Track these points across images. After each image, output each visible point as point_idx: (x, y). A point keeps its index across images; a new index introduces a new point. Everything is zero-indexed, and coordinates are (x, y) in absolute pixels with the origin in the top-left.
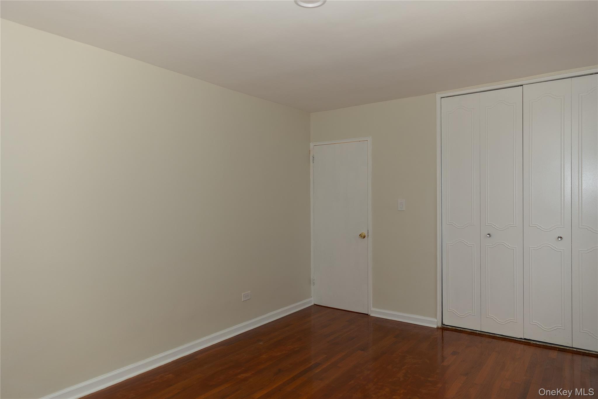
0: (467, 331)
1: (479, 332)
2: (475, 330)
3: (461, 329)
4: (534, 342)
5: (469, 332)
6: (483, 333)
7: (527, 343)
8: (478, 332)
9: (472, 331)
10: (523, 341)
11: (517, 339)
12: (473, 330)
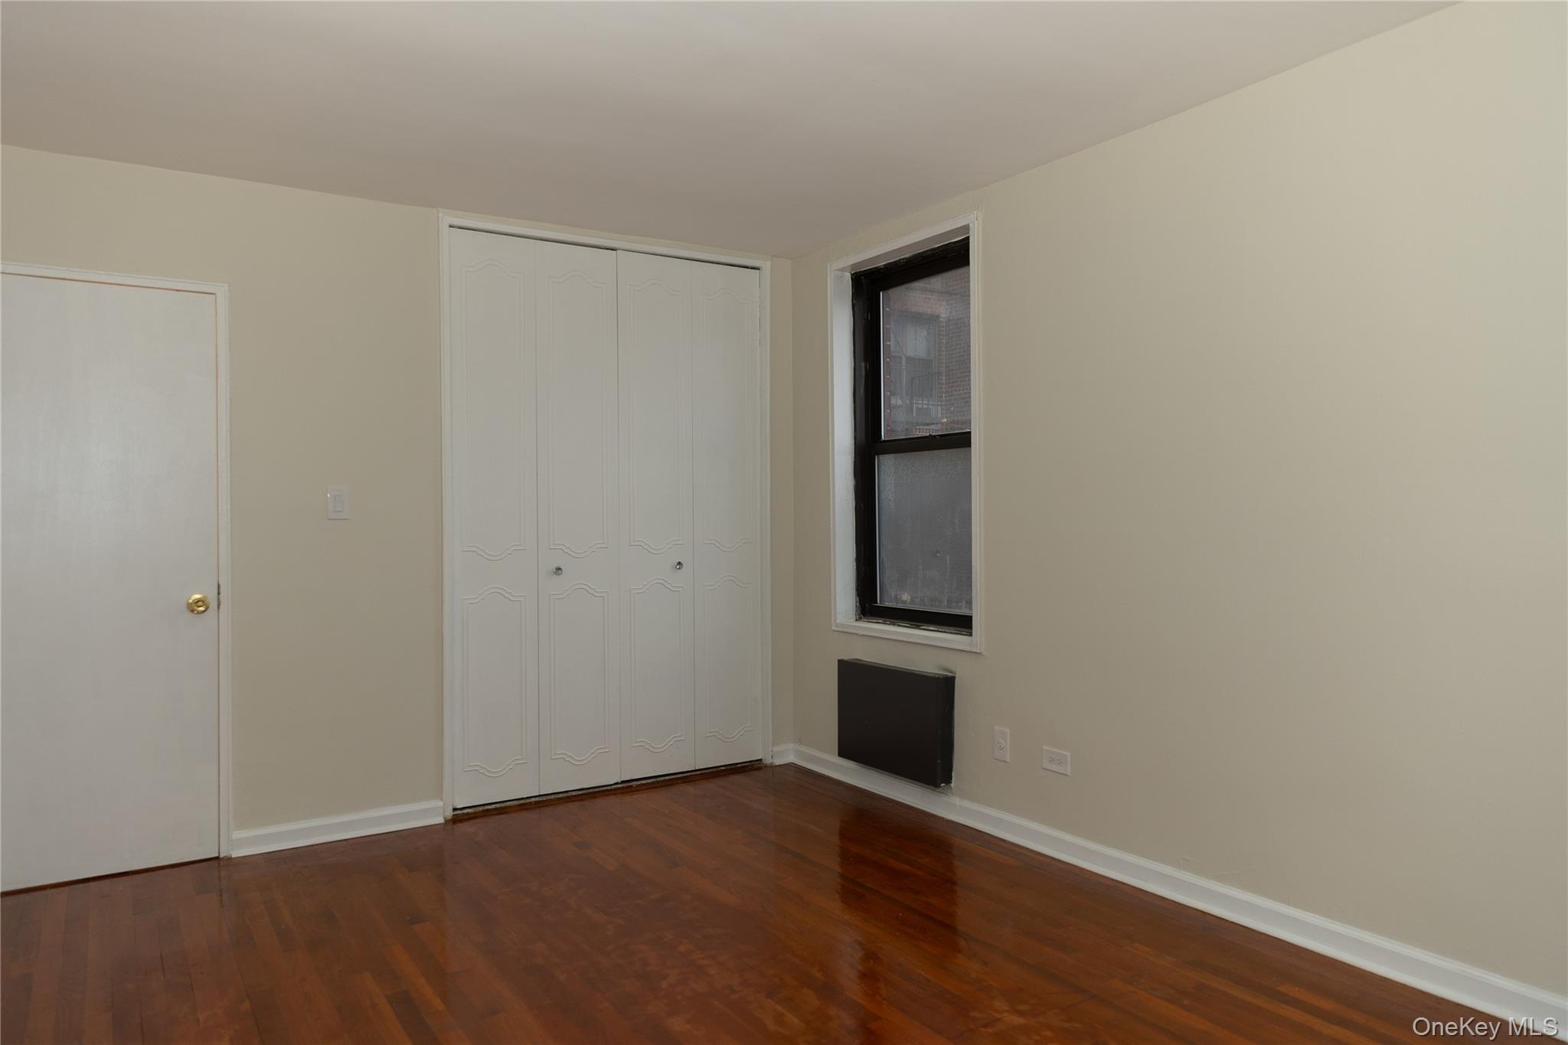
0: (510, 807)
1: (537, 799)
2: (527, 798)
3: (498, 806)
4: (639, 783)
5: (514, 806)
6: (544, 798)
7: (627, 788)
8: (533, 800)
9: (522, 802)
10: (619, 788)
11: (609, 788)
12: (523, 799)
